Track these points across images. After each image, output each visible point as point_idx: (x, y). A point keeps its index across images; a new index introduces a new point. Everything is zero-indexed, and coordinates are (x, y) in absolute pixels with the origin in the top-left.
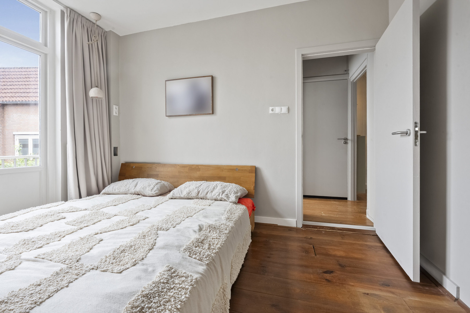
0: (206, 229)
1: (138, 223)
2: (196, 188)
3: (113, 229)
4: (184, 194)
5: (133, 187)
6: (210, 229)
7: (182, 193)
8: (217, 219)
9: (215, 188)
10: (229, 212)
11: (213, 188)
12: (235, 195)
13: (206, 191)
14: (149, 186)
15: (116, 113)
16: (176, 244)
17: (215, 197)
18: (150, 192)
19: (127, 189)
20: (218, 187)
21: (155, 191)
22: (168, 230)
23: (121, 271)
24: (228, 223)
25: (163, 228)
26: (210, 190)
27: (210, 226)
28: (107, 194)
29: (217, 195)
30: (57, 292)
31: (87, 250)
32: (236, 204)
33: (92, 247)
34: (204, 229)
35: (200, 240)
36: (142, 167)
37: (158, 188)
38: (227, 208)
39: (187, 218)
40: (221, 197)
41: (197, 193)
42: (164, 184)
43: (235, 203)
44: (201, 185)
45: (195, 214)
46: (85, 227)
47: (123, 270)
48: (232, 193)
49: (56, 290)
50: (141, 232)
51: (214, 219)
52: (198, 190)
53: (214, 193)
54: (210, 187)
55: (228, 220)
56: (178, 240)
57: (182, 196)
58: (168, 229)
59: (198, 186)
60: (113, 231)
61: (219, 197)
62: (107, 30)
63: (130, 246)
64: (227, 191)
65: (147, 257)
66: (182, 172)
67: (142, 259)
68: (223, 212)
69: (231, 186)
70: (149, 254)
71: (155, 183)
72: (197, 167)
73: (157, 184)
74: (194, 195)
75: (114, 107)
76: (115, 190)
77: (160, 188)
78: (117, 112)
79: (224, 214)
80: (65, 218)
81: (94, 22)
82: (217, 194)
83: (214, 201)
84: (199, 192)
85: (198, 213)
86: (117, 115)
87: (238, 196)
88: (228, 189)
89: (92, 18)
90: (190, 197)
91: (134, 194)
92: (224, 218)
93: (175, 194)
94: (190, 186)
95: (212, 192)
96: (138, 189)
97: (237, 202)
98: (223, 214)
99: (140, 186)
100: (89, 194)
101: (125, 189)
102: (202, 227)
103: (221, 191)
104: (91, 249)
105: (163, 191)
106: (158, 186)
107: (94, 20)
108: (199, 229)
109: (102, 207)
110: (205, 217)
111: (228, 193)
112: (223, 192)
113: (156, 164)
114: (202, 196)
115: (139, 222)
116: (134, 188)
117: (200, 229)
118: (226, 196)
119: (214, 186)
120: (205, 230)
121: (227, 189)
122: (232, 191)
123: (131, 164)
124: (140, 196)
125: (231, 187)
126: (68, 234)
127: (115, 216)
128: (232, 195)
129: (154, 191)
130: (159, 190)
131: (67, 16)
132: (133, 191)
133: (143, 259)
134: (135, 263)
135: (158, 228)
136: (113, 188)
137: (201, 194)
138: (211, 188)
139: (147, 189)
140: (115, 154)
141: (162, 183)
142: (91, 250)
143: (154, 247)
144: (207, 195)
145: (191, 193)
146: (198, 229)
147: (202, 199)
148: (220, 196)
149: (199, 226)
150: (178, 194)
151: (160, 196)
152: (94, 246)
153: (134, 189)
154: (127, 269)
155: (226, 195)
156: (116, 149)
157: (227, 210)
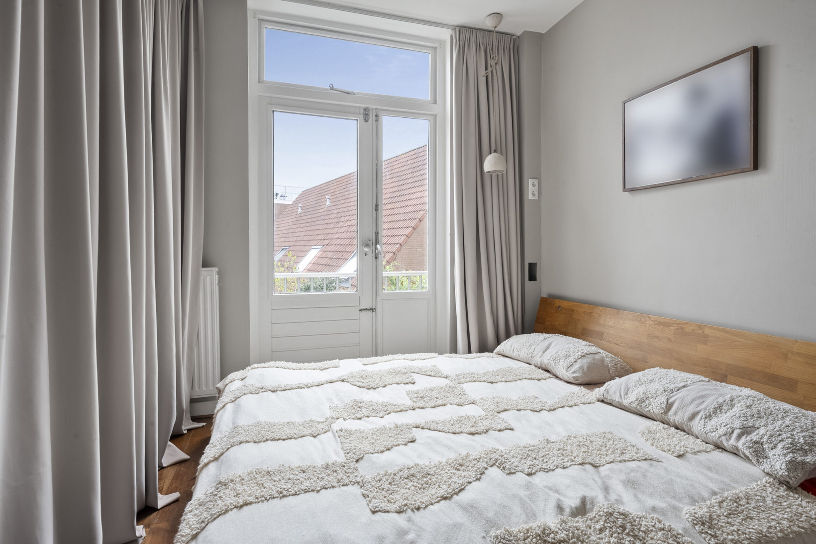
0: (595, 517)
1: (485, 433)
2: (665, 391)
3: (441, 429)
4: (630, 399)
5: (539, 352)
6: (606, 525)
7: (627, 394)
8: (661, 504)
9: (724, 407)
10: (725, 504)
11: (715, 404)
12: (791, 455)
13: (691, 410)
14: (567, 356)
15: (534, 195)
16: (491, 514)
17: (714, 436)
18: (564, 371)
19: (531, 355)
20: (735, 409)
21: (574, 372)
22: (512, 475)
23: (377, 509)
24: (690, 536)
25: (504, 465)
26: (705, 409)
27: (611, 514)
28: (502, 355)
29: (724, 432)
30: (306, 492)
31: (382, 448)
32: (789, 487)
33: (392, 448)
34: (591, 515)
35: (552, 535)
36: (572, 311)
37: (581, 368)
38: (735, 488)
39: (580, 464)
40: (735, 444)
41: (664, 406)
42: (602, 360)
43: (783, 482)
44: (684, 387)
45: (611, 462)
46: (419, 408)
47: (380, 511)
48: (780, 446)
49: (306, 489)
50: (464, 453)
51: (650, 502)
52: (668, 400)
53: (714, 422)
54: (708, 401)
55: (697, 528)
56: (505, 507)
57: (626, 402)
58: (513, 471)
59: (672, 386)
60: (439, 431)
61: (728, 440)
62: (519, 33)
63: (425, 473)
64: (762, 431)
65: (426, 509)
66: (657, 337)
67: (416, 509)
68: (705, 494)
69: (788, 419)
70: (436, 507)
71: (579, 353)
72: (700, 331)
73: (584, 356)
74: (656, 411)
75: (530, 181)
76: (513, 351)
77: (588, 367)
78: (536, 193)
79: (704, 500)
80: (414, 383)
81: (493, 29)
82: (722, 431)
83: (712, 447)
84: (669, 406)
85: (622, 465)
86: (536, 198)
87: (803, 463)
88: (770, 427)
89: (489, 24)
90: (645, 411)
91: (539, 368)
92: (687, 516)
93: (611, 392)
94: (651, 381)
95: (709, 417)
96: (546, 359)
97: (794, 482)
98: (693, 501)
99: (550, 353)
100: (484, 348)
101: (527, 353)
102: (588, 506)
103: (737, 424)
104: (388, 449)
105: (595, 377)
106: (585, 362)
107: (492, 27)
108: (576, 508)
109: (468, 380)
110: (631, 484)
111: (765, 440)
112: (746, 431)
113: (600, 308)
114: (676, 419)
115: (487, 431)
116: (540, 354)
117: (582, 509)
118: (750, 448)
119: (721, 400)
120: (591, 519)
121: (766, 425)
122: (784, 436)
123: (556, 300)
124: (548, 375)
125: (787, 423)
126: (395, 412)
127: (472, 403)
128: (779, 450)
129: (572, 371)
130: (584, 373)
131: (456, 40)
132: (538, 360)
133: (418, 509)
134: (402, 510)
135: (496, 460)
136: (511, 346)
137: (676, 413)
138: (710, 403)
139: (561, 363)
140: (532, 277)
141: (597, 357)
142: (388, 452)
143: (455, 496)
144: (693, 423)
145: (647, 402)
146: (573, 506)
147: (677, 428)
148: (732, 441)
149: (584, 501)
150: (618, 394)
151: (582, 387)
152: (396, 446)
153: (541, 357)
154: (385, 512)
155: (756, 443)
156: (532, 267)
157: (726, 494)
